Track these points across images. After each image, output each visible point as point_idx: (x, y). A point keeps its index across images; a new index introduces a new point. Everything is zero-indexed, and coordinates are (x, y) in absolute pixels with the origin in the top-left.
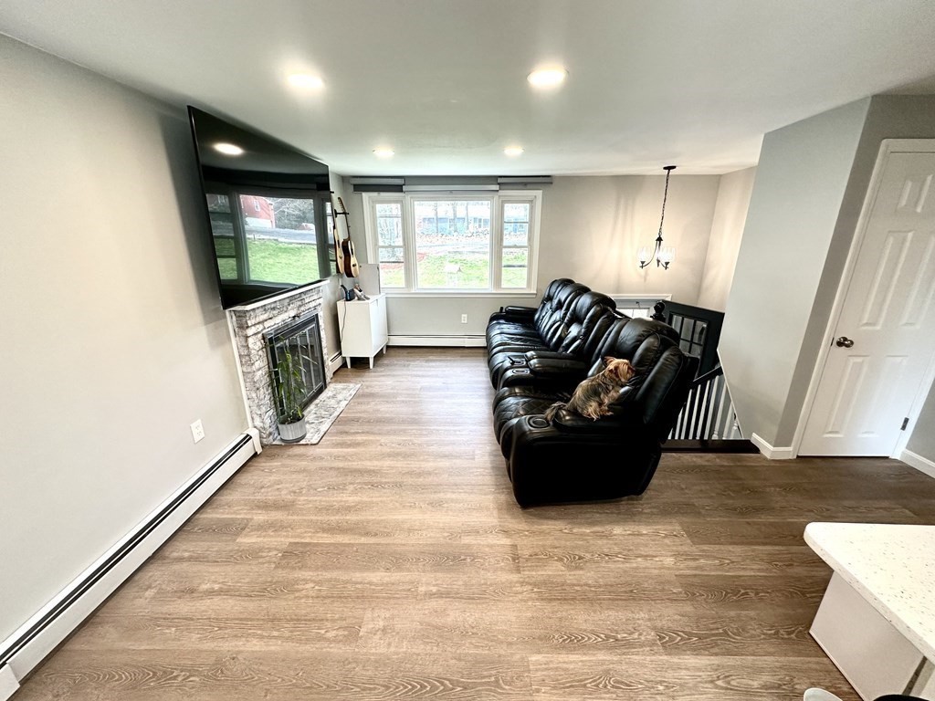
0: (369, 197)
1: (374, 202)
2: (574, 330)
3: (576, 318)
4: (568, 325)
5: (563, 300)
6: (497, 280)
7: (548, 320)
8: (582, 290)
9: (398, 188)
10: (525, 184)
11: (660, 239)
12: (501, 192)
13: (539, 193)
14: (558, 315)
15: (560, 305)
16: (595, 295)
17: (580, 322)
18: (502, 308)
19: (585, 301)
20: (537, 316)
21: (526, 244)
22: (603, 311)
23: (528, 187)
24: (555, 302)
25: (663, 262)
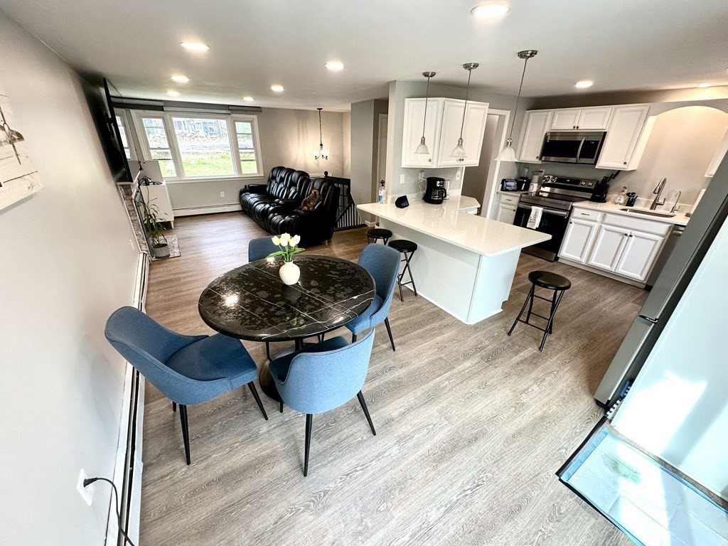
0: (136, 113)
1: (141, 117)
2: (293, 190)
3: (293, 184)
4: (289, 188)
5: (283, 176)
6: (239, 169)
7: (276, 189)
8: (291, 171)
9: (160, 108)
10: (246, 111)
11: (321, 145)
12: (233, 115)
13: (255, 117)
14: (281, 185)
15: (282, 180)
16: (299, 172)
17: (295, 185)
18: (246, 186)
19: (295, 175)
20: (268, 189)
21: (252, 147)
22: (305, 178)
23: (248, 112)
24: (278, 179)
25: (325, 156)
